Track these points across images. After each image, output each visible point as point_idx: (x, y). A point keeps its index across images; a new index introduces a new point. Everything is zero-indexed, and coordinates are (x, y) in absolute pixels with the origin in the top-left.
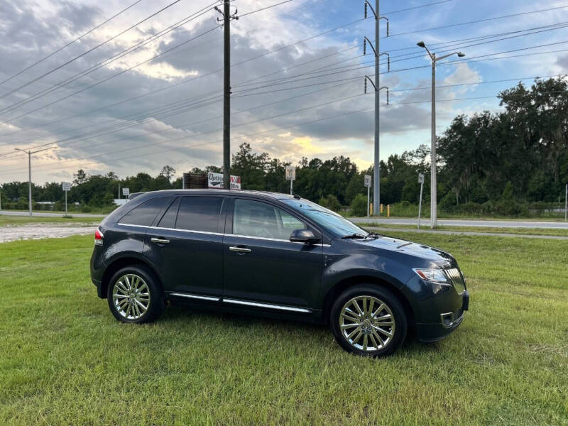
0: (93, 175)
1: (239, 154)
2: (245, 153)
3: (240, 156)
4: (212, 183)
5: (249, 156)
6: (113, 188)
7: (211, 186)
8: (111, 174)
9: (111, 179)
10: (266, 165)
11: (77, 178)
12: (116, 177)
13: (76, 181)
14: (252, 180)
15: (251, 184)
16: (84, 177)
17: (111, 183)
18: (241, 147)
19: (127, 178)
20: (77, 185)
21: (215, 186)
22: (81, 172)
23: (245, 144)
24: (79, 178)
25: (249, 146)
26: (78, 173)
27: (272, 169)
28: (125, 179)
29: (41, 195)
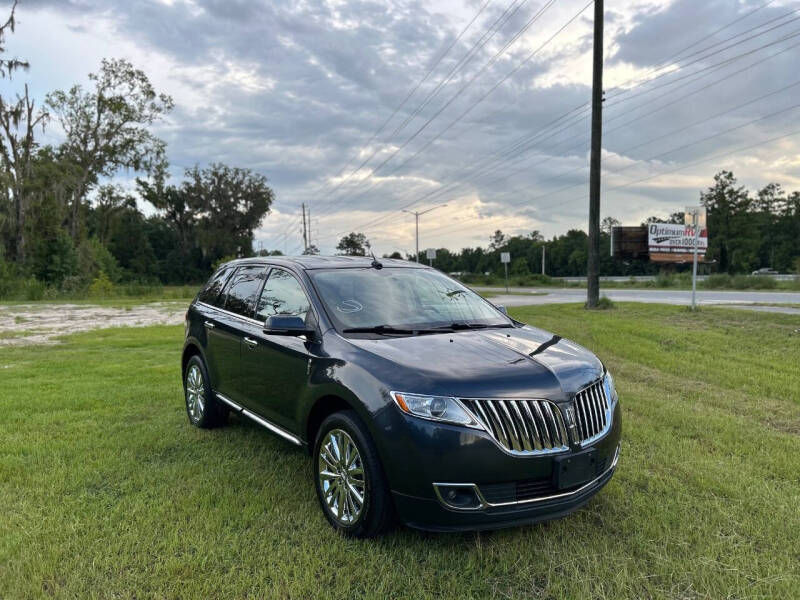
0: (513, 236)
1: (712, 190)
2: (724, 188)
3: (714, 193)
4: (655, 239)
5: (731, 192)
6: (536, 252)
7: (655, 243)
8: (535, 233)
9: (535, 240)
10: (776, 204)
11: (493, 241)
12: (542, 237)
13: (493, 245)
14: (734, 230)
15: (733, 236)
16: (502, 239)
17: (535, 245)
18: (717, 178)
19: (555, 238)
20: (493, 250)
21: (661, 244)
22: (498, 232)
23: (724, 172)
24: (496, 241)
25: (731, 175)
26: (494, 235)
27: (789, 210)
28: (552, 240)
29: (455, 264)
